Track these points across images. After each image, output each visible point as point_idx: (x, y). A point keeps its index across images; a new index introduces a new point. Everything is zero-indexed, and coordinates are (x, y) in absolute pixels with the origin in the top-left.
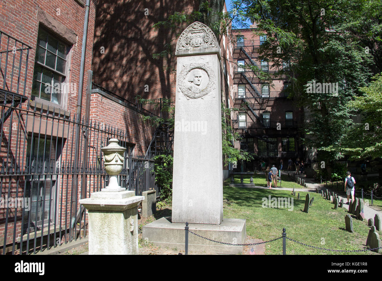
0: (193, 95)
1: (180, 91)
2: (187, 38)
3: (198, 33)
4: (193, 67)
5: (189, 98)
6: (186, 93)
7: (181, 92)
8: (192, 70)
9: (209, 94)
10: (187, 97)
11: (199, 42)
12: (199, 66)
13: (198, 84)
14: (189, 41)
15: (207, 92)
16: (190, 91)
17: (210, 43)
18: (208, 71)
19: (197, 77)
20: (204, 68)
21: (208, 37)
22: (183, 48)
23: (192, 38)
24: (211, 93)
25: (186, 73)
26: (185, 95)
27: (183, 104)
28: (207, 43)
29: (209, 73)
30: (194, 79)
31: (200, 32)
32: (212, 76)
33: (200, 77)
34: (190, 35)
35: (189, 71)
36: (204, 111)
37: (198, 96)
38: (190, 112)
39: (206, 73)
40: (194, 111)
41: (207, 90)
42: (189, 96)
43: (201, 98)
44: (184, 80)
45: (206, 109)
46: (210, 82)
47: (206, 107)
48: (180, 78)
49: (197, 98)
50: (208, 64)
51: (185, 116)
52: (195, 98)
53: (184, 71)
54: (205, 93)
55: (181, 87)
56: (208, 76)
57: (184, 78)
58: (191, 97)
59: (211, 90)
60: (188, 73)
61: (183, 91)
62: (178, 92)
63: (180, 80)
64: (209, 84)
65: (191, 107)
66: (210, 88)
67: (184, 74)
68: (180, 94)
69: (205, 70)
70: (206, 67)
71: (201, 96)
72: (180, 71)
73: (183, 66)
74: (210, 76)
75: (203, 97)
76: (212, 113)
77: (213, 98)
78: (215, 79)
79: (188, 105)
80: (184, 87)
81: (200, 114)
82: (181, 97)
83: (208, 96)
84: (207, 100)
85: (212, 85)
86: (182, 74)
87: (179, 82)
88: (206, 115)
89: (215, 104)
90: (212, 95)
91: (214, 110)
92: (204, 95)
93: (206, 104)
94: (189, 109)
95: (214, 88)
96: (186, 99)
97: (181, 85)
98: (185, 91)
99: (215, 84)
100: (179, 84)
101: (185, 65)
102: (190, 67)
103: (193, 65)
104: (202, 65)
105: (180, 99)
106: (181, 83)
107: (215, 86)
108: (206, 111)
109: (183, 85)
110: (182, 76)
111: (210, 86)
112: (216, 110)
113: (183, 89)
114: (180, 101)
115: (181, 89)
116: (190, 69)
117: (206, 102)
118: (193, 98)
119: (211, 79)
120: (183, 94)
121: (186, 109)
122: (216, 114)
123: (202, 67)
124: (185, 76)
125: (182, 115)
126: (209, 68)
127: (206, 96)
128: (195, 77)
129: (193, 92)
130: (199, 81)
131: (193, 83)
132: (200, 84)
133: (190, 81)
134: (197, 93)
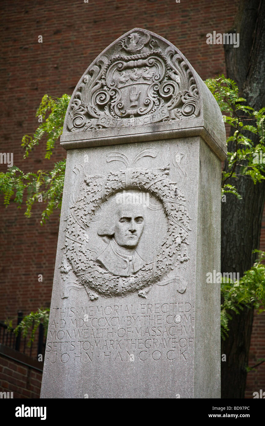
0: (112, 284)
1: (68, 268)
2: (102, 86)
3: (139, 67)
4: (116, 186)
5: (96, 295)
7: (71, 273)
8: (112, 195)
9: (165, 281)
10: (91, 292)
11: (143, 100)
12: (136, 180)
13: (132, 243)
14: (108, 98)
15: (159, 272)
16: (101, 270)
17: (176, 102)
18: (164, 199)
19: (129, 219)
20: (153, 188)
21: (171, 82)
22: (86, 120)
23: (120, 86)
24: (171, 276)
25: (91, 206)
26: (85, 283)
27: (74, 317)
28: (169, 104)
29: (168, 206)
30: (117, 228)
31: (145, 65)
32: (179, 215)
33: (138, 219)
34: (113, 76)
35: (104, 200)
36: (144, 343)
37: (126, 289)
38: (98, 344)
39: (158, 206)
40: (112, 342)
41: (157, 265)
42: (96, 285)
43: (136, 294)
44: (84, 231)
45: (152, 333)
46: (170, 235)
47: (152, 325)
48: (73, 226)
49: (123, 293)
50: (167, 174)
51: (79, 360)
52: (118, 295)
53: (84, 201)
54: (151, 277)
55: (72, 255)
56: (164, 216)
57: (85, 224)
58: (104, 291)
59: (171, 264)
60: (101, 207)
61: (78, 271)
62: (62, 274)
63: (72, 232)
64: (165, 243)
65: (101, 327)
66: (171, 257)
67: (85, 210)
68: (67, 280)
69: (157, 197)
70: (159, 185)
71: (137, 287)
72: (74, 200)
73: (85, 183)
74: (172, 215)
75: (143, 292)
76: (173, 349)
77: (179, 292)
78: (186, 226)
79: (92, 319)
80: (84, 254)
81: (129, 351)
82: (72, 291)
83: (162, 287)
84: (158, 302)
85: (176, 248)
86: (78, 209)
87: (67, 239)
88: (151, 356)
89: (183, 316)
90: (176, 284)
91: (179, 339)
92: (148, 284)
93: (154, 315)
94: (95, 334)
95: (183, 259)
96: (86, 297)
97: (73, 249)
98: (86, 268)
99: (186, 243)
100: (67, 246)
101: (90, 181)
102: (106, 185)
103: (115, 180)
104: (148, 178)
105: (68, 298)
106: (74, 243)
107: (186, 253)
108: (151, 342)
109: (80, 247)
110: (78, 216)
111: (170, 252)
112: (187, 339)
113: (77, 264)
114: (65, 307)
115: (71, 264)
116: (107, 194)
117: (153, 309)
118: (110, 293)
119: (173, 227)
120: (77, 280)
121: (83, 332)
122: (186, 355)
123: (147, 184)
124: (88, 216)
125: (69, 354)
126: (169, 189)
127: (155, 285)
128: (122, 219)
129: (110, 273)
130: (135, 233)
131: (113, 242)
132: (138, 243)
133: (103, 234)
134: (124, 275)
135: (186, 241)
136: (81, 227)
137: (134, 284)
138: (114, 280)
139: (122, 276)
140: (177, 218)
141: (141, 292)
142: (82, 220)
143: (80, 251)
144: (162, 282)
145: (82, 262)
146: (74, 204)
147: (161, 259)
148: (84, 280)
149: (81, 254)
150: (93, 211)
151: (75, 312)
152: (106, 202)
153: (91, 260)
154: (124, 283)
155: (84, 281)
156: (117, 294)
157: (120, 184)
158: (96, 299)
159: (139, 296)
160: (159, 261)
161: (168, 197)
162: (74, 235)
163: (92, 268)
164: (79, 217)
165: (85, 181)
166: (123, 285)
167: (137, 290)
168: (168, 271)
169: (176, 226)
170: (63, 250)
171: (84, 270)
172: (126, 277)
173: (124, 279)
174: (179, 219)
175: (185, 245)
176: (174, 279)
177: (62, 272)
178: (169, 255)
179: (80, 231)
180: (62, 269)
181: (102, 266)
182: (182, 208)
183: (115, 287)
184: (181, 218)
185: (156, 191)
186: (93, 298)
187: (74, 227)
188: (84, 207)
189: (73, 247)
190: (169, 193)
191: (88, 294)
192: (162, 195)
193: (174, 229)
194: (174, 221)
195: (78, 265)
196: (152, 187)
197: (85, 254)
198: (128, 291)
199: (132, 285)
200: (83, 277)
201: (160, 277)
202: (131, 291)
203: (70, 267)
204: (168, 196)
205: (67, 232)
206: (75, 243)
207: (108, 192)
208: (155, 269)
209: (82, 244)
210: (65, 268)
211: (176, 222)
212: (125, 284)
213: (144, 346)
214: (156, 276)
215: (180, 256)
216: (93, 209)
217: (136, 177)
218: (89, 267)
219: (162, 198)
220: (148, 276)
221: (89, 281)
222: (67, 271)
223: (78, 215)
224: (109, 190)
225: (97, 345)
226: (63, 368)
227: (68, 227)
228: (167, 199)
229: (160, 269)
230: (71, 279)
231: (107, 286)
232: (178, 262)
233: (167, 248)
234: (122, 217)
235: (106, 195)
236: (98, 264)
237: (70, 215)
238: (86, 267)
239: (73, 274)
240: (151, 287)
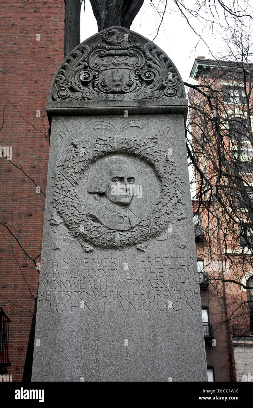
0: (109, 237)
1: (59, 221)
2: (85, 67)
3: (120, 55)
4: (105, 149)
5: (92, 248)
6: (82, 229)
7: (62, 225)
8: (101, 157)
9: (163, 236)
10: (86, 245)
11: (126, 80)
12: (126, 145)
13: (126, 200)
14: (92, 77)
15: (158, 228)
16: (95, 224)
17: (158, 86)
18: (156, 163)
20: (143, 153)
21: (152, 70)
22: (70, 93)
23: (103, 68)
24: (170, 231)
25: (81, 166)
27: (68, 268)
28: (151, 86)
29: (161, 170)
30: (109, 186)
31: (126, 55)
32: (172, 177)
33: (130, 179)
34: (95, 60)
35: (93, 161)
36: (147, 294)
37: (124, 242)
38: (97, 294)
39: (149, 169)
40: (112, 293)
41: (155, 221)
42: (92, 238)
43: (134, 248)
44: (74, 188)
45: (154, 285)
46: (165, 195)
47: (154, 277)
48: (62, 182)
49: (121, 246)
50: (156, 143)
51: (77, 310)
53: (73, 160)
54: (149, 232)
55: (63, 209)
56: (156, 178)
57: (76, 181)
58: (100, 244)
59: (169, 221)
60: (90, 167)
61: (70, 224)
62: (52, 226)
63: (62, 187)
64: (160, 202)
65: (99, 279)
66: (168, 214)
67: (75, 169)
68: (58, 232)
69: (148, 161)
70: (149, 151)
71: (136, 241)
72: (61, 159)
73: (72, 145)
74: (165, 177)
75: (142, 245)
76: (179, 300)
77: (180, 247)
78: (180, 187)
79: (88, 270)
80: (76, 208)
81: (131, 302)
82: (64, 243)
83: (161, 242)
84: (158, 256)
85: (173, 207)
86: (67, 167)
87: (56, 194)
88: (156, 307)
89: (186, 269)
90: (176, 239)
91: (184, 291)
92: (146, 239)
93: (155, 268)
94: (93, 285)
95: (180, 217)
96: (80, 249)
97: (63, 204)
98: (80, 222)
99: (181, 203)
100: (56, 201)
101: (78, 143)
102: (95, 148)
103: (104, 144)
104: (138, 144)
105: (60, 250)
106: (64, 198)
107: (183, 211)
108: (155, 293)
109: (72, 201)
110: (68, 173)
111: (167, 210)
112: (192, 291)
113: (69, 217)
114: (57, 257)
115: (62, 217)
116: (97, 155)
117: (154, 262)
118: (107, 246)
119: (168, 188)
120: (69, 233)
121: (79, 283)
122: (192, 306)
123: (137, 149)
124: (78, 175)
125: (65, 304)
126: (160, 155)
127: (153, 240)
128: (114, 178)
129: (106, 227)
131: (104, 200)
132: (131, 201)
133: (93, 191)
134: (121, 229)
135: (181, 201)
136: (71, 184)
137: (132, 238)
138: (111, 233)
139: (118, 231)
140: (171, 180)
141: (139, 246)
142: (72, 178)
143: (71, 205)
144: (161, 237)
145: (74, 216)
146: (62, 163)
147: (159, 216)
148: (77, 232)
149: (73, 208)
150: (83, 170)
151: (69, 263)
152: (95, 163)
153: (84, 214)
154: (121, 236)
155: (77, 234)
156: (114, 247)
157: (109, 148)
158: (91, 251)
159: (138, 249)
160: (156, 217)
161: (159, 162)
162: (64, 191)
163: (86, 222)
164: (69, 174)
165: (72, 144)
166: (120, 239)
167: (135, 244)
168: (166, 227)
169: (170, 187)
170: (53, 204)
171: (77, 223)
172: (122, 231)
173: (121, 233)
174: (173, 181)
175: (180, 204)
176: (172, 235)
177: (52, 225)
178: (166, 213)
179: (70, 187)
180: (53, 222)
181: (95, 220)
182: (174, 172)
183: (112, 240)
184: (175, 180)
185: (147, 156)
186: (88, 250)
187: (63, 183)
188: (73, 165)
189: (64, 201)
190: (161, 158)
191: (82, 246)
192: (154, 159)
193: (169, 190)
194: (168, 183)
195: (70, 218)
196: (142, 152)
197: (77, 209)
198: (126, 244)
199: (130, 239)
200: (76, 229)
201: (158, 233)
202: (129, 245)
203: (61, 220)
204: (160, 161)
205: (56, 188)
206: (66, 197)
207: (97, 154)
208: (154, 225)
209: (72, 199)
210: (55, 221)
211: (170, 184)
212: (123, 237)
213: (147, 297)
214: (155, 231)
215: (176, 215)
216: (83, 168)
217: (126, 143)
218: (82, 221)
219: (153, 162)
220: (146, 231)
221: (84, 234)
222: (58, 224)
223: (67, 172)
224: (98, 153)
225: (95, 296)
226: (58, 318)
227: (57, 183)
228: (159, 164)
229: (159, 225)
230: (63, 231)
231: (103, 238)
232: (176, 220)
233: (163, 206)
234: (115, 176)
235: (95, 157)
236: (91, 219)
237: (58, 172)
238: (79, 220)
239: (65, 227)
240: (149, 241)
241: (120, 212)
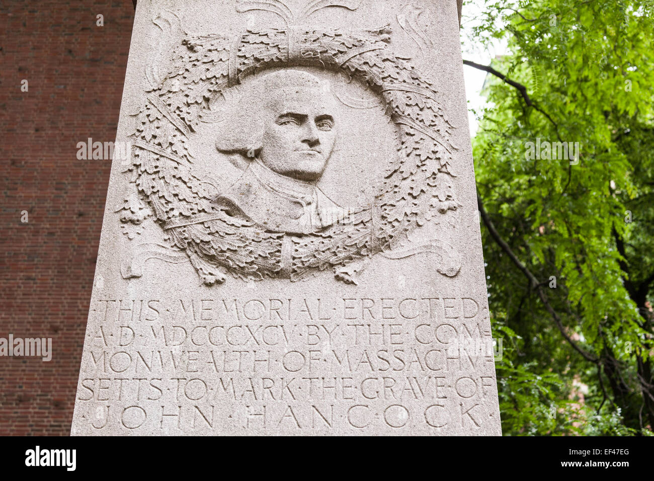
0: (263, 249)
1: (141, 211)
4: (267, 55)
5: (220, 274)
6: (197, 232)
7: (150, 223)
8: (253, 72)
9: (401, 248)
10: (207, 267)
12: (315, 46)
15: (389, 230)
16: (232, 220)
18: (386, 85)
19: (301, 119)
20: (356, 63)
24: (417, 239)
25: (203, 90)
26: (188, 246)
29: (398, 99)
32: (427, 116)
33: (322, 120)
35: (234, 81)
36: (359, 387)
37: (302, 262)
38: (229, 385)
39: (370, 100)
40: (269, 383)
41: (383, 213)
42: (222, 251)
43: (329, 275)
44: (183, 138)
45: (377, 363)
46: (408, 156)
47: (377, 345)
48: (156, 124)
49: (294, 271)
50: (387, 41)
51: (176, 423)
52: (279, 274)
53: (185, 78)
54: (368, 239)
55: (154, 184)
56: (386, 119)
57: (188, 123)
58: (242, 265)
59: (416, 214)
60: (225, 94)
61: (169, 218)
62: (125, 225)
63: (154, 137)
64: (395, 171)
65: (236, 348)
66: (415, 198)
67: (187, 96)
68: (138, 237)
69: (368, 81)
70: (371, 58)
71: (333, 260)
72: (156, 77)
73: (185, 47)
74: (409, 115)
75: (350, 268)
77: (445, 275)
78: (446, 138)
79: (209, 328)
80: (185, 183)
81: (317, 406)
82: (152, 263)
83: (397, 263)
84: (390, 295)
85: (428, 181)
86: (169, 92)
87: (138, 152)
88: (382, 417)
89: (459, 327)
90: (434, 257)
91: (455, 378)
92: (360, 255)
93: (380, 324)
94: (220, 363)
95: (445, 205)
96: (193, 276)
97: (155, 173)
98: (193, 214)
99: (448, 174)
100: (137, 166)
101: (198, 42)
102: (240, 50)
103: (262, 43)
104: (343, 44)
105: (142, 279)
106: (158, 159)
107: (452, 192)
108: (378, 385)
109: (176, 168)
110: (169, 105)
111: (412, 188)
112: (475, 378)
113: (168, 202)
114: (132, 297)
115: (149, 203)
116: (243, 68)
117: (378, 309)
118: (259, 270)
119: (416, 138)
120: (165, 240)
121: (185, 358)
122: (477, 416)
123: (340, 55)
124: (194, 109)
125: (146, 409)
126: (397, 67)
127: (378, 257)
128: (282, 116)
129: (258, 226)
130: (317, 148)
131: (257, 167)
132: (323, 170)
133: (231, 148)
134: (298, 231)
135: (449, 169)
136: (178, 129)
137: (323, 252)
138: (271, 240)
139: (289, 234)
140: (422, 121)
141: (340, 270)
142: (179, 115)
143: (174, 176)
144: (396, 251)
145: (180, 200)
146: (156, 84)
147: (392, 202)
148: (186, 239)
149: (180, 183)
150: (207, 100)
151: (161, 310)
152: (237, 86)
153: (204, 198)
154: (296, 248)
155: (186, 241)
156: (277, 273)
157: (275, 51)
158: (218, 282)
159: (338, 278)
160: (385, 205)
161: (395, 81)
162: (159, 144)
163: (209, 213)
164: (173, 108)
165: (185, 43)
166: (294, 254)
167: (332, 265)
168: (409, 228)
169: (422, 137)
170: (129, 174)
171: (187, 217)
172: (300, 236)
173: (295, 239)
174: (427, 123)
175: (446, 176)
176: (425, 247)
177: (124, 221)
178: (410, 194)
179: (174, 136)
180: (127, 214)
181: (232, 209)
182: (430, 103)
183: (272, 256)
184: (432, 121)
185: (365, 68)
186: (211, 279)
187: (158, 128)
188: (184, 88)
189: (156, 167)
190: (398, 73)
191: (197, 270)
192: (381, 76)
193: (417, 142)
194: (417, 127)
195: (170, 206)
196: (352, 60)
197: (189, 185)
198: (309, 267)
199: (319, 254)
200: (184, 231)
201: (391, 240)
202: (314, 268)
203: (148, 211)
204: (396, 79)
205: (140, 138)
206: (162, 159)
207: (244, 64)
208: (378, 222)
209: (178, 163)
210: (133, 212)
211: (421, 130)
212: (300, 250)
213: (359, 393)
214: (381, 237)
215: (436, 200)
216: (207, 95)
217: (314, 41)
218: (200, 211)
219: (380, 83)
220: (359, 237)
221: (202, 241)
222: (140, 219)
223: (168, 103)
224: (246, 61)
225: (225, 389)
227: (142, 128)
228: (394, 85)
229: (390, 223)
230: (151, 232)
231: (251, 252)
232: (435, 212)
233: (404, 179)
234: (285, 112)
235: (239, 71)
236: (223, 208)
237: (147, 103)
238: (191, 209)
239: (156, 226)
240: (366, 260)
241: (295, 194)
